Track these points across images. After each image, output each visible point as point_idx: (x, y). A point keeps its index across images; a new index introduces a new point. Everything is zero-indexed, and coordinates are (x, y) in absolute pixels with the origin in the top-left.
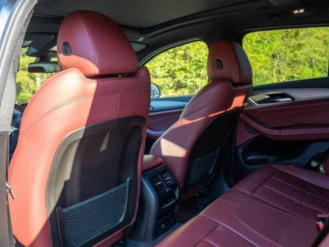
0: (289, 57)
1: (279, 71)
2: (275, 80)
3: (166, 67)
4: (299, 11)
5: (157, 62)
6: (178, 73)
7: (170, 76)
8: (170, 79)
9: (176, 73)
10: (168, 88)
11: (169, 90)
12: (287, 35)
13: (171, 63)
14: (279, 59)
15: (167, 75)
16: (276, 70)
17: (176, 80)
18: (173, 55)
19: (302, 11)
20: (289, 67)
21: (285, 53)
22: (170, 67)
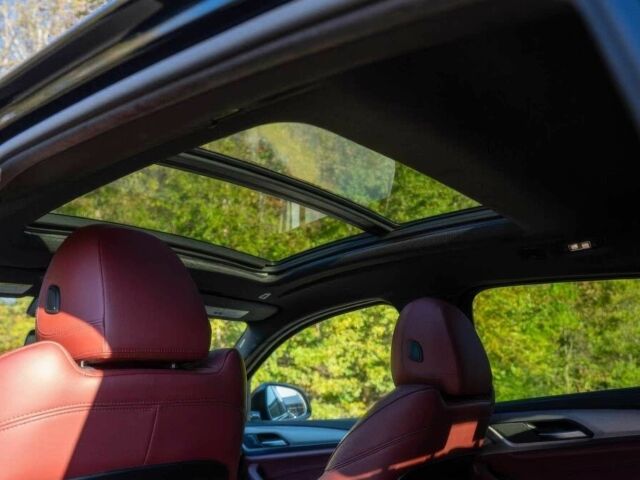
0: (594, 345)
1: (577, 371)
2: (569, 389)
3: (348, 356)
4: (580, 246)
5: (330, 347)
6: (372, 371)
7: (355, 376)
8: (354, 381)
9: (368, 370)
10: (350, 399)
11: (352, 405)
12: (586, 300)
13: (359, 350)
14: (574, 348)
15: (349, 373)
16: (570, 369)
17: (367, 384)
18: (363, 334)
19: (586, 245)
20: (597, 363)
21: (586, 335)
22: (357, 359)
